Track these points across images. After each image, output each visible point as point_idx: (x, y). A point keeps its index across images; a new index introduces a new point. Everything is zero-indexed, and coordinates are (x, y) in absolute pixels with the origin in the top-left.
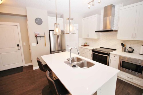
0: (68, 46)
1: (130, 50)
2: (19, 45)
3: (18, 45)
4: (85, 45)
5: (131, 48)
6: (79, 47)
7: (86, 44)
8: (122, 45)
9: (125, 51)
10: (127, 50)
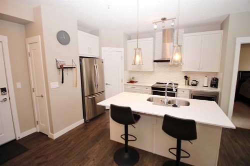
1: (195, 83)
3: (4, 90)
4: (132, 82)
5: (195, 80)
7: (133, 80)
8: (186, 77)
9: (188, 85)
10: (190, 84)
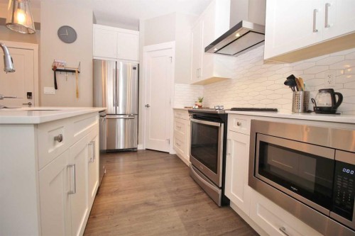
0: (148, 106)
2: (33, 95)
3: (29, 94)
6: (174, 109)
7: (199, 103)
